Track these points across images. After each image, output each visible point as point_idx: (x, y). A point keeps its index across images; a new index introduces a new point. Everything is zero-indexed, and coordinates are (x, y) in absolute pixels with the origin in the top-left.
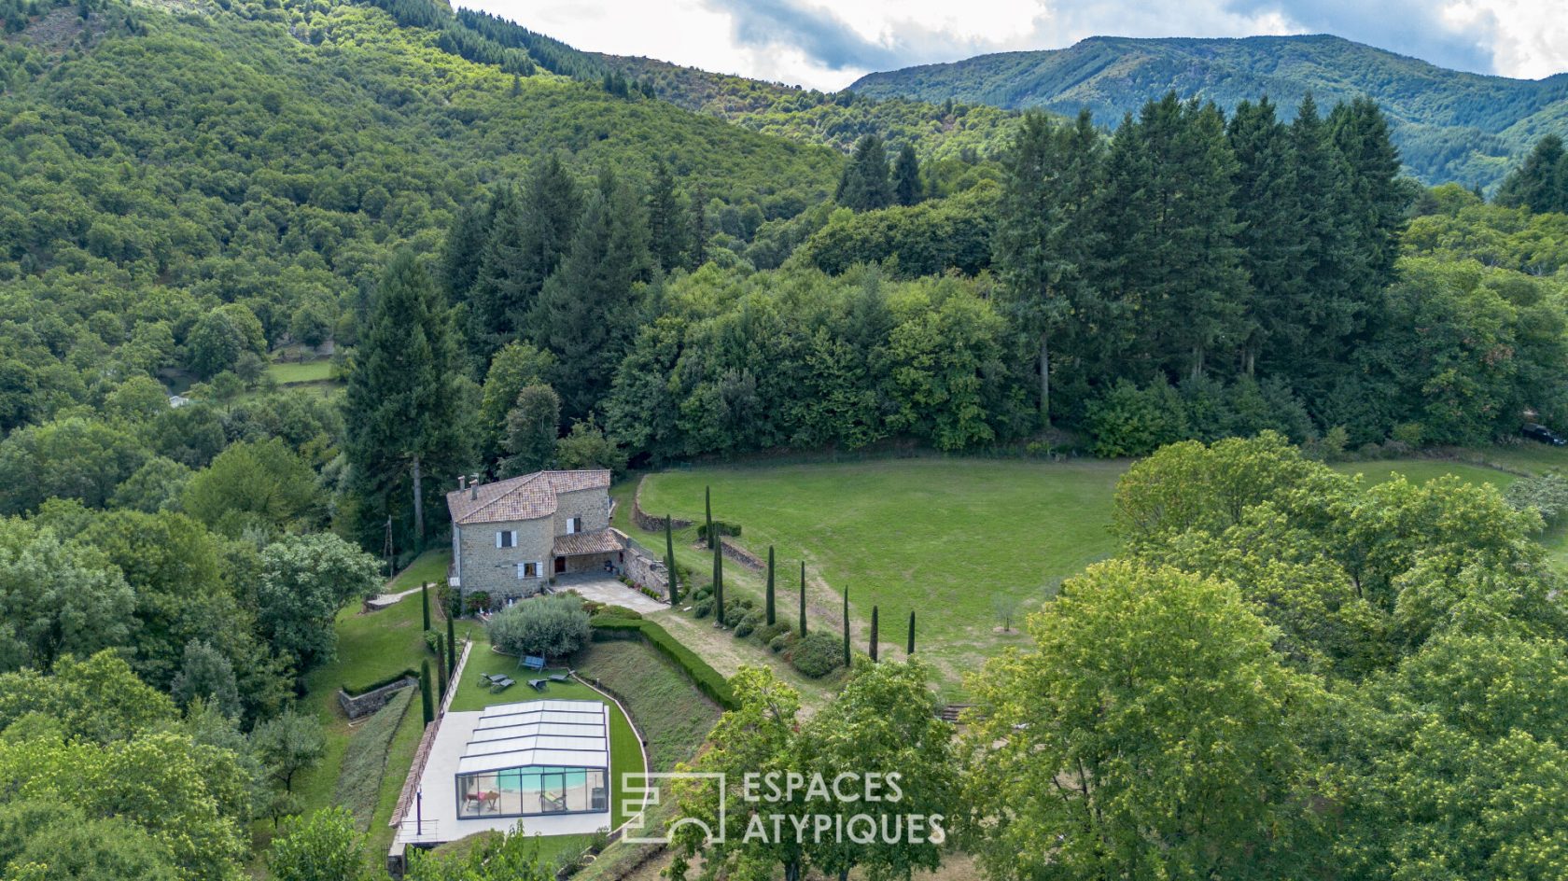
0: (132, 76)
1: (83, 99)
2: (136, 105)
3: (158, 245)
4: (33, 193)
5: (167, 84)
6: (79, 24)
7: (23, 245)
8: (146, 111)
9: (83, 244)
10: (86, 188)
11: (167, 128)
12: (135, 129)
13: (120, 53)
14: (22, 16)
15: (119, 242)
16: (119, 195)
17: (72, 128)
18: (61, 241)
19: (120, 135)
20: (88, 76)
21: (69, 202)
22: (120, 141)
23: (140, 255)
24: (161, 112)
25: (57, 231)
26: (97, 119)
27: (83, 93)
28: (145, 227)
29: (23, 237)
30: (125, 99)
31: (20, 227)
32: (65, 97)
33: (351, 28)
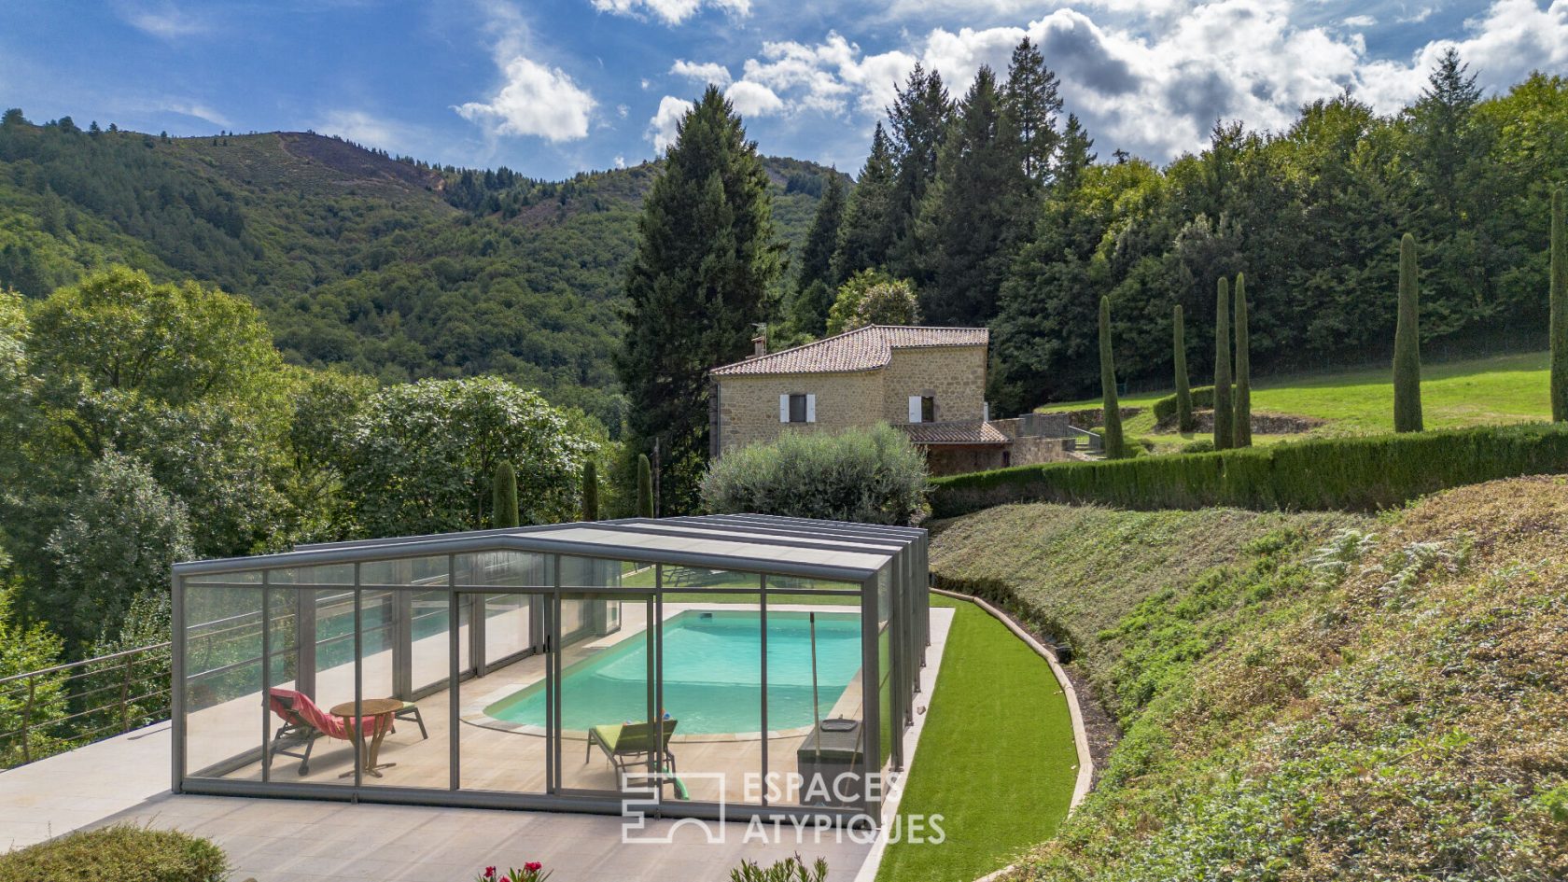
0: (590, 239)
1: (547, 254)
2: (587, 258)
3: (582, 356)
4: (485, 313)
5: (616, 242)
6: (559, 208)
7: (468, 354)
8: (597, 264)
9: (517, 354)
10: (531, 312)
11: (612, 275)
12: (585, 276)
13: (585, 224)
14: (517, 206)
15: (548, 351)
16: (558, 318)
17: (533, 276)
18: (499, 351)
19: (573, 281)
20: (555, 239)
21: (513, 320)
22: (572, 285)
23: (565, 362)
24: (609, 264)
25: (498, 342)
26: (556, 269)
27: (548, 250)
28: (575, 342)
29: (469, 346)
30: (580, 254)
31: (467, 338)
32: (533, 253)
33: (782, 211)
